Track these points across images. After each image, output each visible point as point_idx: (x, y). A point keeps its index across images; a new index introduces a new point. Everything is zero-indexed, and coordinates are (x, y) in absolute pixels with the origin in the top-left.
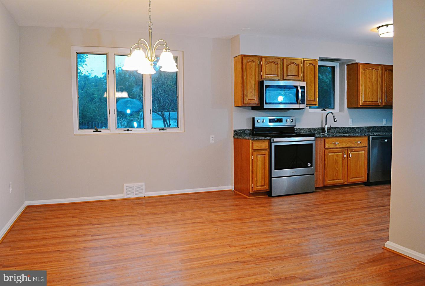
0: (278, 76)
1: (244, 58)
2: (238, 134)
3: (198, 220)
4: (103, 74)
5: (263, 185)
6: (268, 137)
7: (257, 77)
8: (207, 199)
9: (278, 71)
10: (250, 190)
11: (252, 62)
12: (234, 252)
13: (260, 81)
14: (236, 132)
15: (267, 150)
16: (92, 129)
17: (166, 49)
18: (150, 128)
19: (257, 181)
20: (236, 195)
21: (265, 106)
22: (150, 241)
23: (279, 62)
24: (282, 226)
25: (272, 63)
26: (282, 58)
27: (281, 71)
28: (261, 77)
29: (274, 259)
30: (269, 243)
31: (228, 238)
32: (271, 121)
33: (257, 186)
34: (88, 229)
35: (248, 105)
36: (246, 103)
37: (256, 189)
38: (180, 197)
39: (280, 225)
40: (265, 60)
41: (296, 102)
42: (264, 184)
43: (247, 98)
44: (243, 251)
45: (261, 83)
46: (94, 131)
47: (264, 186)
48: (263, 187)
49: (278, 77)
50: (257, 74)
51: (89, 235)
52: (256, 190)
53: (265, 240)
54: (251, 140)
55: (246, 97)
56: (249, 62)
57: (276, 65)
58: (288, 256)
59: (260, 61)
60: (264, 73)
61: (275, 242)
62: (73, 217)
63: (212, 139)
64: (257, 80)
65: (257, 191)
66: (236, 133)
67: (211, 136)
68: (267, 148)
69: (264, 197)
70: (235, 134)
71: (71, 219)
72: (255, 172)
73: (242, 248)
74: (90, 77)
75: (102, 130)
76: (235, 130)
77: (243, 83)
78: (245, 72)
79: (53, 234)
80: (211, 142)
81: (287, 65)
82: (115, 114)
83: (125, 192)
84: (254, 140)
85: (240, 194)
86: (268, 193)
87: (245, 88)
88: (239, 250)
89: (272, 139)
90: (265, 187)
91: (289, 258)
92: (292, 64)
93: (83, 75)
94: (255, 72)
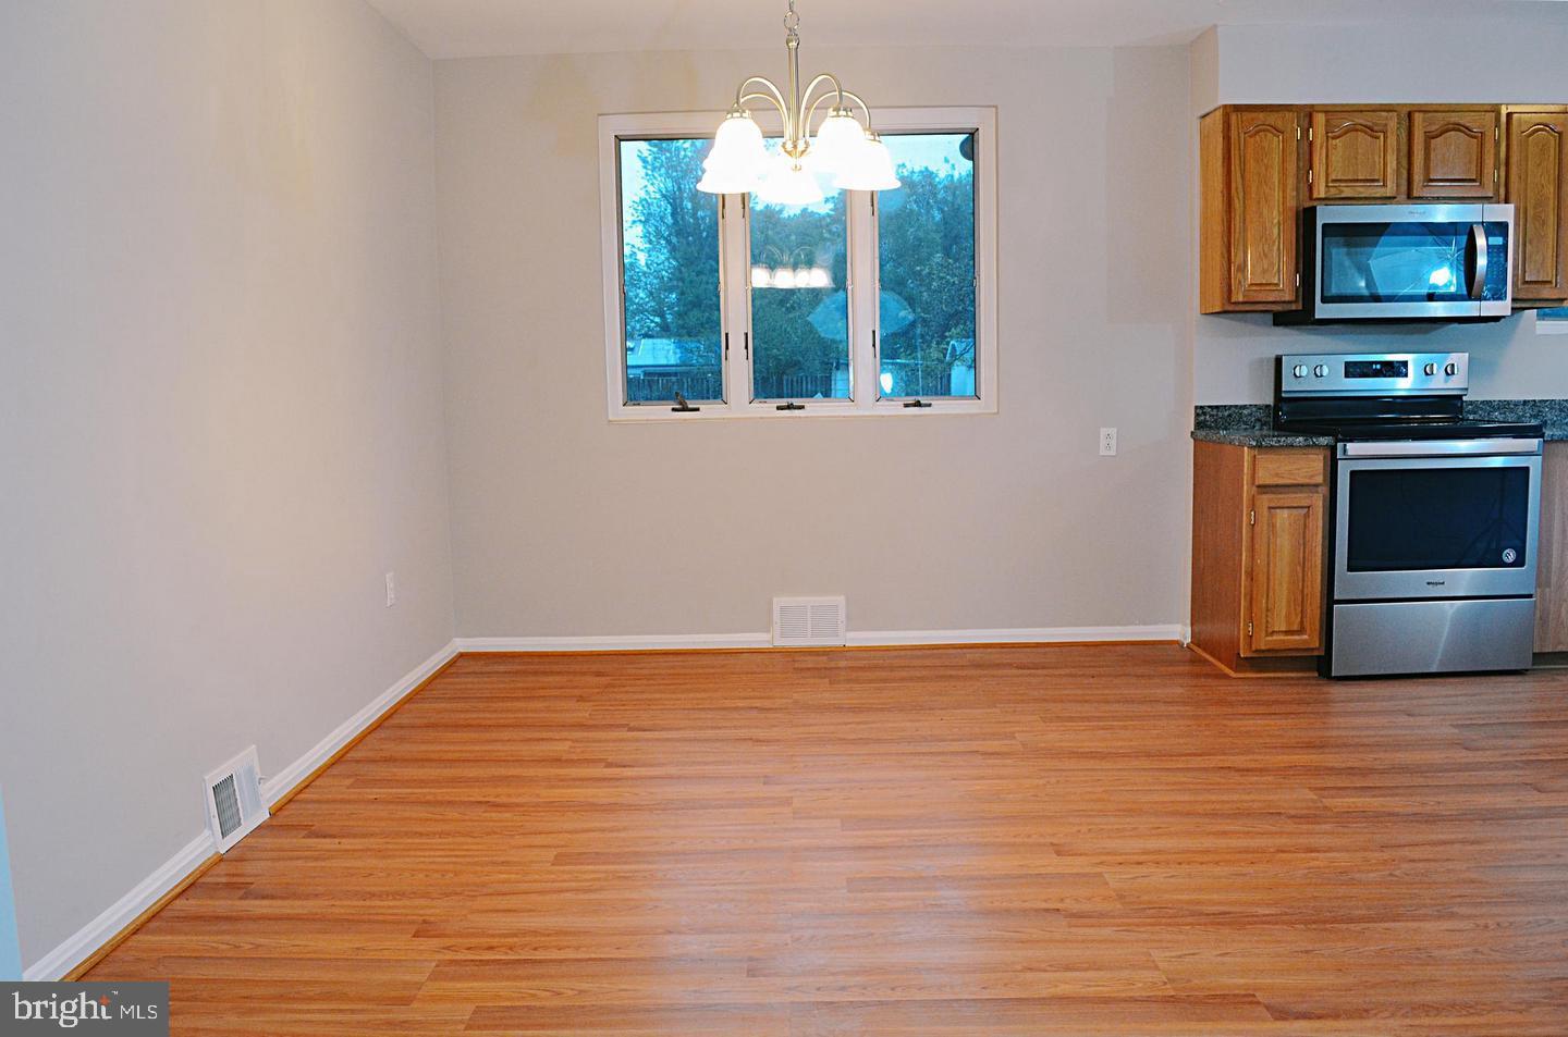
0: (1385, 185)
1: (1233, 117)
2: (1211, 421)
3: (993, 745)
4: (827, 200)
5: (1295, 627)
6: (1324, 435)
7: (1291, 193)
8: (1067, 671)
9: (1385, 165)
10: (1239, 645)
11: (1269, 135)
12: (1062, 876)
13: (1305, 209)
14: (1205, 414)
15: (1320, 489)
16: (670, 402)
17: (837, 110)
18: (872, 399)
19: (1267, 610)
20: (1196, 661)
21: (1323, 311)
22: (787, 802)
23: (1393, 124)
24: (1315, 797)
25: (1357, 130)
26: (1404, 111)
27: (1398, 163)
28: (1307, 194)
29: (1203, 919)
30: (1217, 858)
31: (1071, 820)
32: (1353, 370)
33: (1270, 630)
34: (606, 741)
35: (1248, 308)
36: (1241, 299)
37: (1264, 642)
38: (971, 655)
39: (1307, 791)
40: (1327, 121)
41: (1465, 292)
42: (1302, 622)
43: (1245, 278)
44: (1100, 875)
45: (1306, 217)
46: (674, 410)
47: (1301, 631)
48: (1297, 637)
49: (1383, 189)
50: (1291, 181)
51: (601, 760)
52: (1263, 648)
53: (1208, 842)
54: (1251, 447)
55: (1240, 275)
56: (1258, 132)
57: (1378, 138)
58: (1268, 915)
59: (1306, 126)
60: (1323, 174)
61: (1244, 856)
62: (581, 699)
63: (1108, 441)
64: (1291, 203)
65: (1269, 650)
66: (1205, 420)
67: (1104, 431)
68: (1319, 479)
69: (1299, 679)
70: (1199, 425)
71: (572, 704)
72: (1262, 578)
73: (1101, 863)
74: (785, 215)
75: (701, 407)
76: (1201, 407)
77: (1229, 222)
78: (1239, 175)
79: (495, 748)
80: (1103, 452)
81: (1430, 137)
82: (747, 347)
83: (777, 628)
84: (1259, 446)
85: (1206, 661)
86: (1320, 665)
87: (1236, 236)
88: (1087, 870)
89: (1340, 445)
90: (1305, 637)
91: (1269, 923)
92: (1452, 133)
93: (759, 207)
94: (1283, 172)
